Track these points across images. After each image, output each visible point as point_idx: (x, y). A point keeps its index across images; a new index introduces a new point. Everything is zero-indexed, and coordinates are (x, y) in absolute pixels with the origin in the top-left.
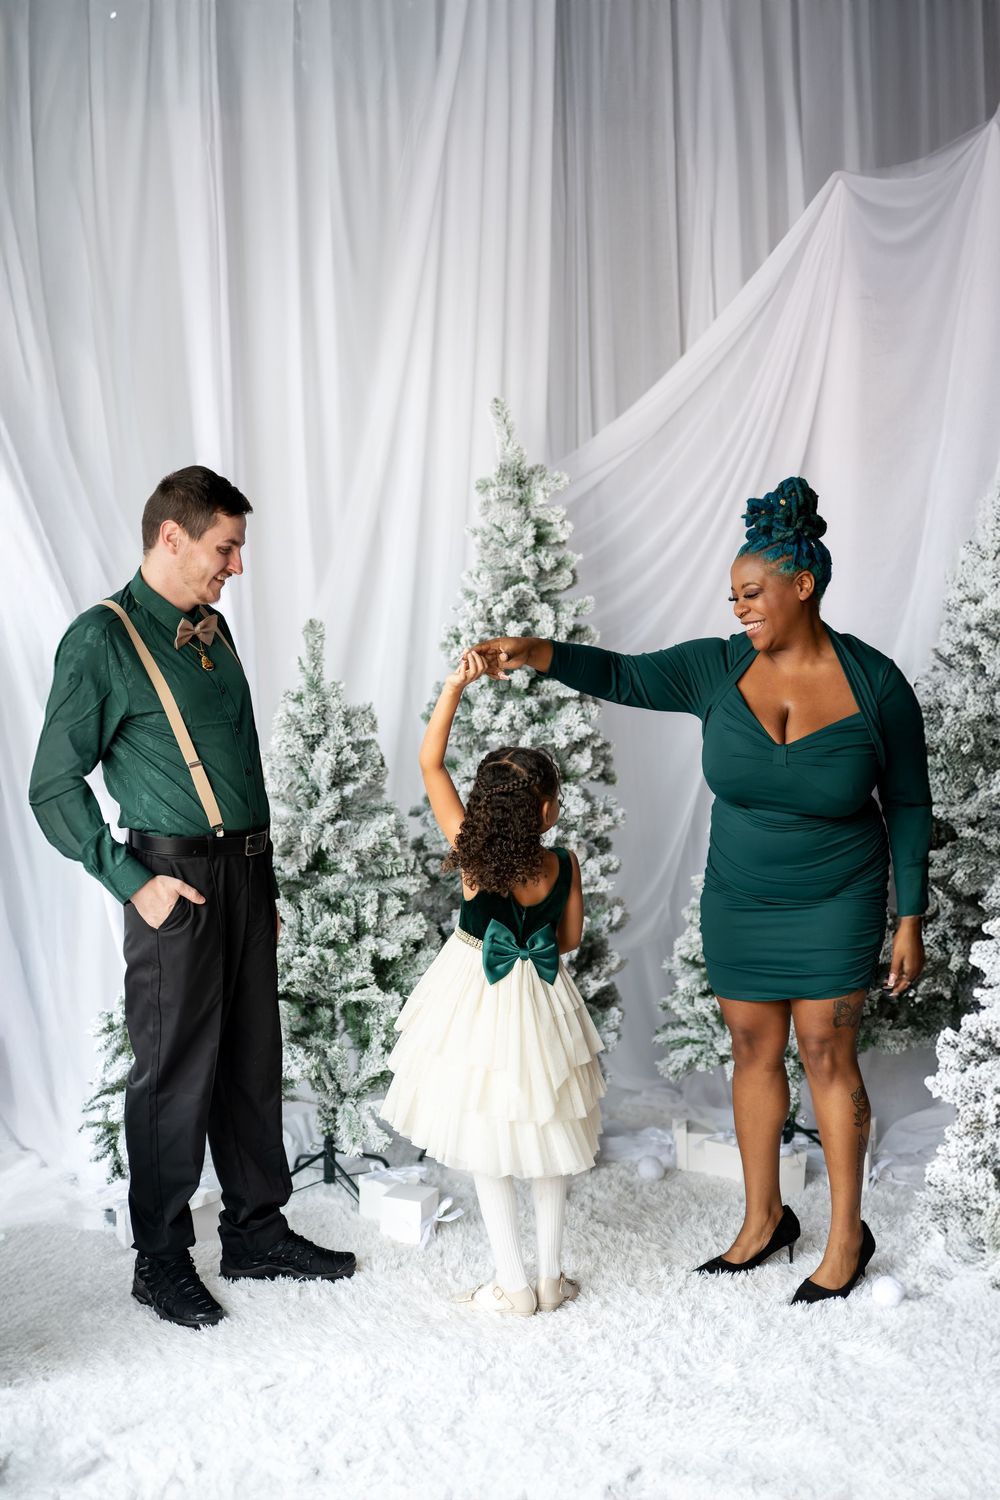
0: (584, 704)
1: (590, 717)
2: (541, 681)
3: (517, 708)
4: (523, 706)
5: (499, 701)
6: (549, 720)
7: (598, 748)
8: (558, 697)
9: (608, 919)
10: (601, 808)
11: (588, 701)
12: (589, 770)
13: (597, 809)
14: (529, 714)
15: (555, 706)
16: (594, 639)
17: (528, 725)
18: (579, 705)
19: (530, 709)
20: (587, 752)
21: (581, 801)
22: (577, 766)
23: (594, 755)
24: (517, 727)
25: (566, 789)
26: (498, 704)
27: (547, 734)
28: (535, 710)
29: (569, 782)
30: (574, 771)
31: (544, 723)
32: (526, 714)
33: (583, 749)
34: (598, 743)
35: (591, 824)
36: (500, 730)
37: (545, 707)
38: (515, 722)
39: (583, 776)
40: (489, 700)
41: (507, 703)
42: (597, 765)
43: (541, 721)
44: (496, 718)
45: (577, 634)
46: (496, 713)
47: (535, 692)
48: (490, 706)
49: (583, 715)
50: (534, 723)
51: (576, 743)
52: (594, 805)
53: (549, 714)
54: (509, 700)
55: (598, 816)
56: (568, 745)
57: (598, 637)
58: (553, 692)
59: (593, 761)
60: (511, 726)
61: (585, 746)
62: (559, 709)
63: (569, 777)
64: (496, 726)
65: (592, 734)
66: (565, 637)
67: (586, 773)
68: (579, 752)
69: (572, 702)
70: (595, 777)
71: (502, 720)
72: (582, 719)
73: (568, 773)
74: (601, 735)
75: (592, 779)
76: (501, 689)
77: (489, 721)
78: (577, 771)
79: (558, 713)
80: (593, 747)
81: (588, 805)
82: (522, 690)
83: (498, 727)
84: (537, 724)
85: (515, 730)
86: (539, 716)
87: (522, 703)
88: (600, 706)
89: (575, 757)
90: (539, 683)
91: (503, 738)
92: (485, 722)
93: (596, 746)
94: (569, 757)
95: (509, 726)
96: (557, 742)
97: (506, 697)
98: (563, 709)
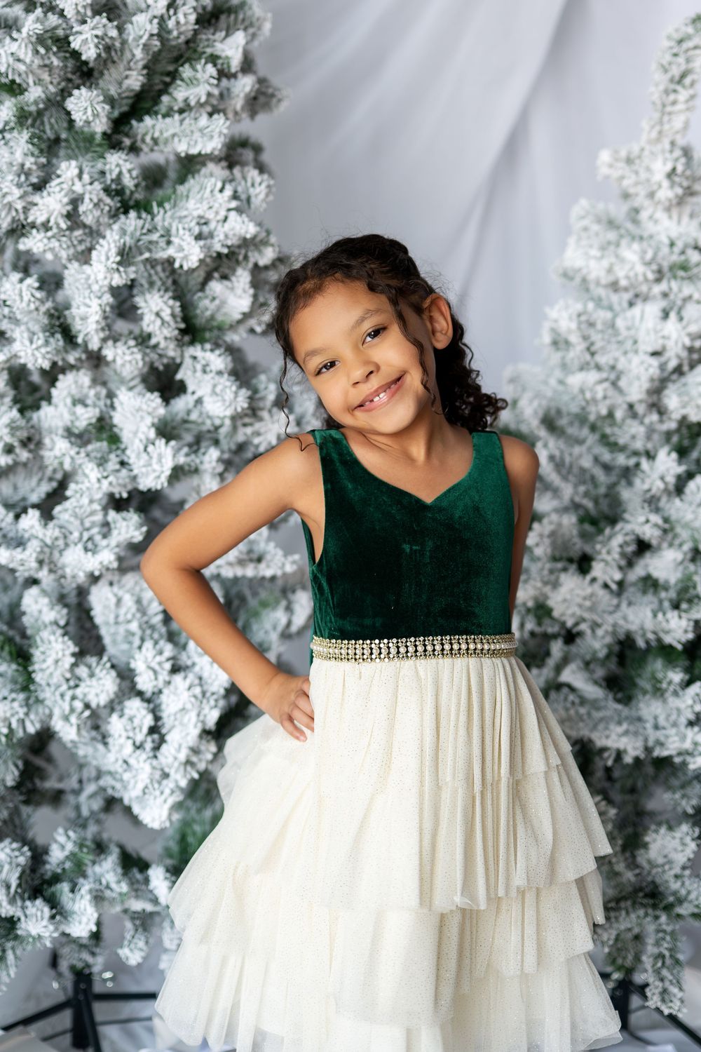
0: (237, 171)
1: (248, 200)
2: (140, 120)
3: (86, 177)
4: (103, 173)
5: (43, 160)
6: (160, 205)
7: (266, 268)
8: (177, 155)
9: (284, 621)
10: (271, 397)
11: (243, 164)
12: (246, 316)
13: (263, 399)
14: (115, 190)
15: (172, 174)
16: (259, 28)
17: (114, 215)
18: (226, 173)
19: (118, 179)
20: (242, 278)
21: (227, 386)
22: (219, 308)
23: (256, 284)
24: (89, 220)
25: (195, 358)
26: (42, 167)
27: (155, 237)
28: (128, 182)
29: (203, 341)
30: (212, 318)
31: (149, 210)
32: (107, 190)
33: (234, 271)
34: (267, 256)
35: (249, 430)
36: (46, 226)
37: (154, 178)
38: (82, 209)
39: (233, 327)
40: (19, 157)
41: (64, 165)
42: (263, 305)
43: (143, 207)
44: (36, 198)
45: (223, 17)
46: (39, 187)
47: (127, 142)
48: (23, 171)
49: (235, 196)
50: (126, 212)
51: (219, 255)
52: (255, 391)
53: (160, 193)
54: (69, 158)
55: (265, 414)
56: (201, 261)
57: (267, 26)
58: (166, 142)
59: (255, 296)
60: (72, 216)
61: (238, 262)
62: (182, 180)
63: (204, 330)
64: (37, 216)
65: (255, 237)
66: (193, 18)
67: (239, 322)
68: (225, 277)
69: (211, 166)
70: (259, 329)
71: (51, 204)
72: (234, 204)
73: (200, 321)
74: (273, 239)
75: (252, 331)
76: (50, 134)
77: (19, 205)
78: (220, 318)
79: (181, 189)
80: (256, 265)
81: (244, 393)
82: (98, 137)
83: (41, 219)
84: (133, 214)
85: (85, 226)
86: (139, 196)
87: (100, 166)
88: (271, 175)
89: (216, 287)
90: (134, 122)
91: (55, 244)
92: (10, 206)
93: (262, 263)
94: (204, 284)
95: (69, 216)
96: (178, 256)
97: (62, 153)
98: (191, 182)
